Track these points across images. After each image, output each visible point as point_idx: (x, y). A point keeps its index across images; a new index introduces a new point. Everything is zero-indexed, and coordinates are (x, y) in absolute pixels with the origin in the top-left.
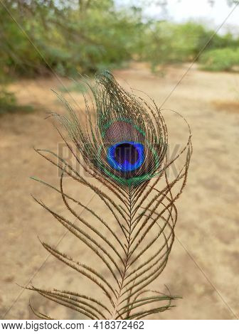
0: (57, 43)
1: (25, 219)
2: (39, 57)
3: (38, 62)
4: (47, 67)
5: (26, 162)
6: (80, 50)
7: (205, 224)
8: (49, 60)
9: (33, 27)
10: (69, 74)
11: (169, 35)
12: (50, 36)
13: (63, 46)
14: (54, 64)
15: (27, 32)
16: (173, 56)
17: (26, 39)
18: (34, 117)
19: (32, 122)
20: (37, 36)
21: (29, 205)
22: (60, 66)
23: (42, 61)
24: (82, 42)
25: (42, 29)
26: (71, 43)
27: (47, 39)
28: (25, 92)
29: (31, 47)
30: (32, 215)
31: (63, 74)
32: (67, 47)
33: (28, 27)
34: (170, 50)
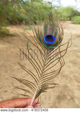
0: (24, 13)
1: (11, 72)
2: (17, 18)
3: (17, 19)
4: (20, 21)
5: (12, 53)
6: (31, 16)
7: (71, 76)
8: (21, 19)
9: (15, 7)
10: (27, 23)
11: (61, 11)
12: (21, 11)
13: (25, 14)
14: (22, 20)
15: (14, 9)
16: (62, 18)
17: (13, 12)
18: (15, 38)
19: (14, 40)
20: (17, 11)
21: (13, 67)
22: (24, 21)
23: (18, 19)
24: (32, 13)
25: (19, 8)
26: (28, 13)
27: (20, 12)
28: (12, 29)
29: (15, 14)
30: (13, 70)
31: (25, 23)
32: (26, 14)
33: (14, 7)
34: (61, 16)
